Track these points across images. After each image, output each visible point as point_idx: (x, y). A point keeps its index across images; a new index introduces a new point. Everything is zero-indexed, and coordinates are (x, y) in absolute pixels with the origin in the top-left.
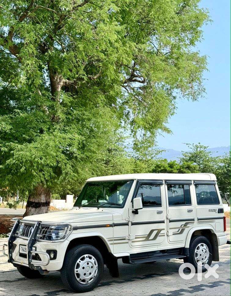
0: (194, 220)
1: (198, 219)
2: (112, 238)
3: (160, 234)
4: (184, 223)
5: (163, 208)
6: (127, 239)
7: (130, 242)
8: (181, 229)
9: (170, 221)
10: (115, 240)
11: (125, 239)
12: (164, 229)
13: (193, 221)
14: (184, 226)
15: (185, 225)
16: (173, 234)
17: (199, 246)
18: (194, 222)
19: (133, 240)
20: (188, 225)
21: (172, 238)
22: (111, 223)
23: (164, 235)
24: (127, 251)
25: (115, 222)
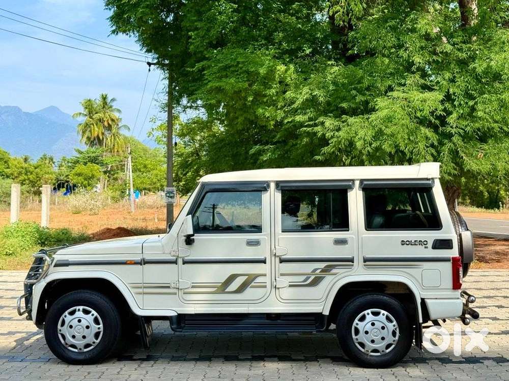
0: (352, 260)
1: (365, 260)
2: (141, 283)
3: (253, 284)
4: (322, 265)
5: (265, 235)
6: (174, 288)
7: (181, 293)
8: (313, 277)
9: (282, 261)
10: (145, 287)
11: (169, 287)
12: (265, 275)
13: (351, 263)
14: (320, 272)
15: (326, 270)
16: (290, 286)
17: (366, 314)
18: (353, 265)
19: (186, 291)
20: (334, 271)
21: (287, 293)
22: (138, 258)
23: (265, 287)
24: (172, 307)
25: (148, 257)
